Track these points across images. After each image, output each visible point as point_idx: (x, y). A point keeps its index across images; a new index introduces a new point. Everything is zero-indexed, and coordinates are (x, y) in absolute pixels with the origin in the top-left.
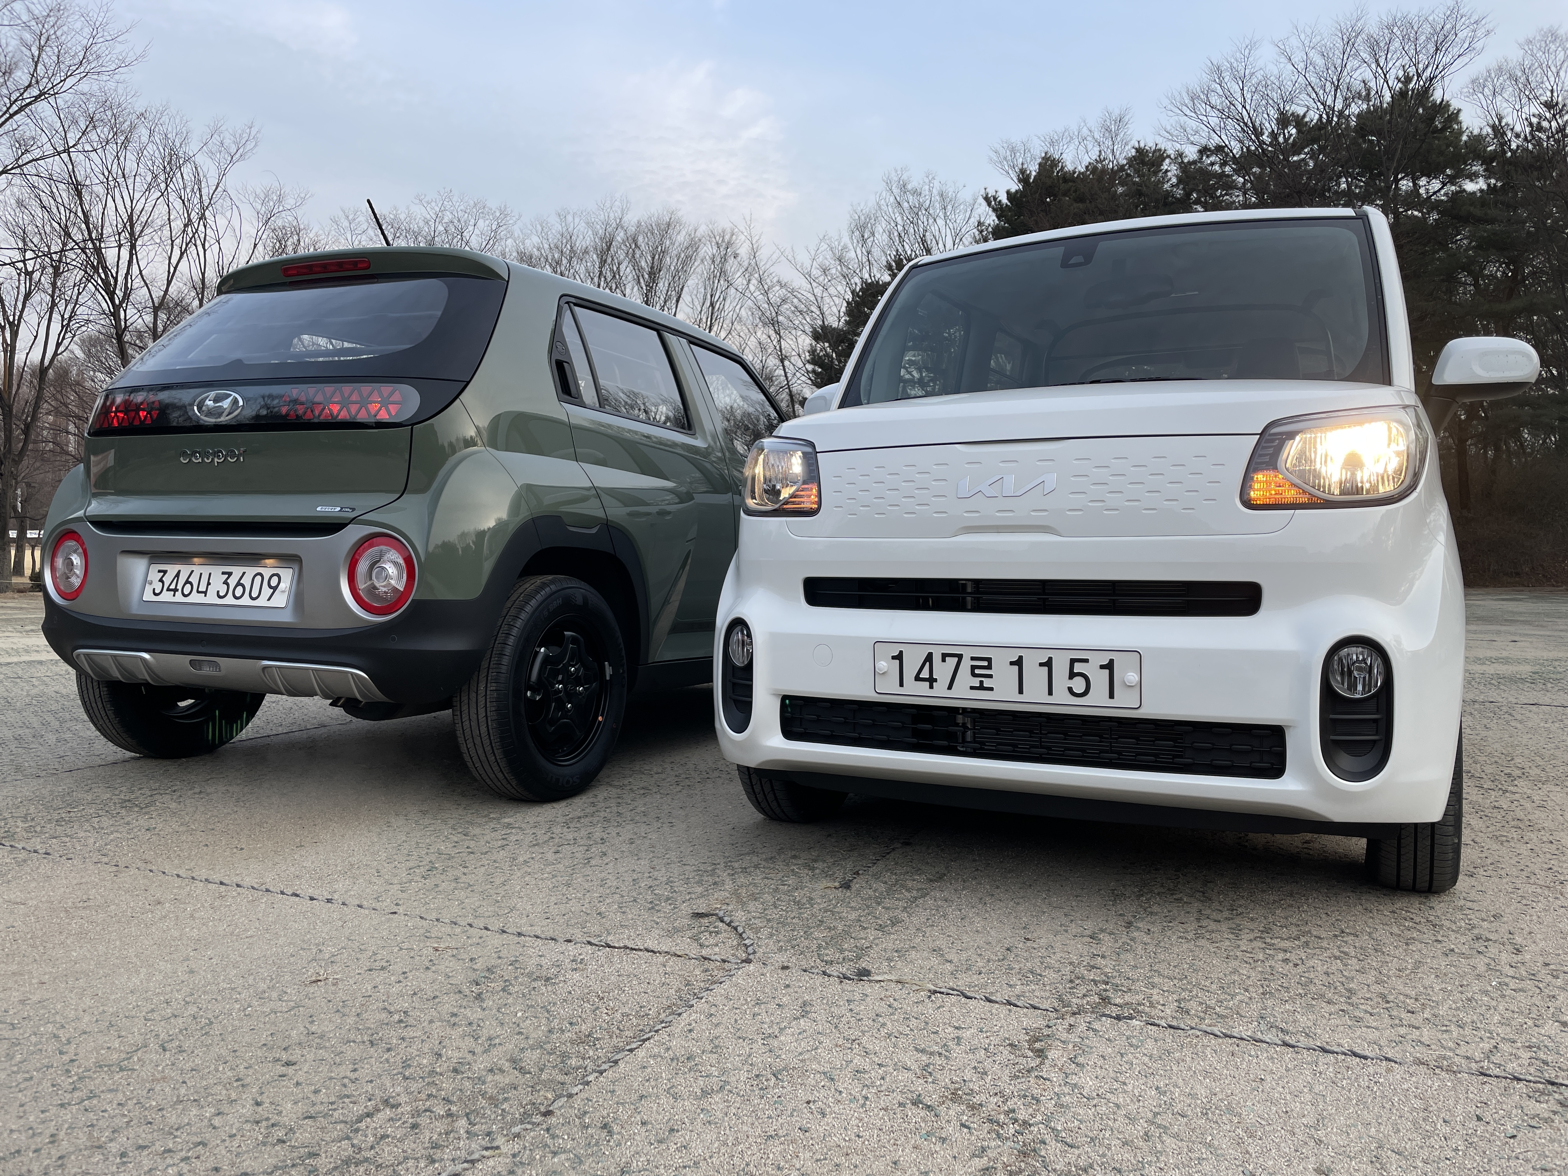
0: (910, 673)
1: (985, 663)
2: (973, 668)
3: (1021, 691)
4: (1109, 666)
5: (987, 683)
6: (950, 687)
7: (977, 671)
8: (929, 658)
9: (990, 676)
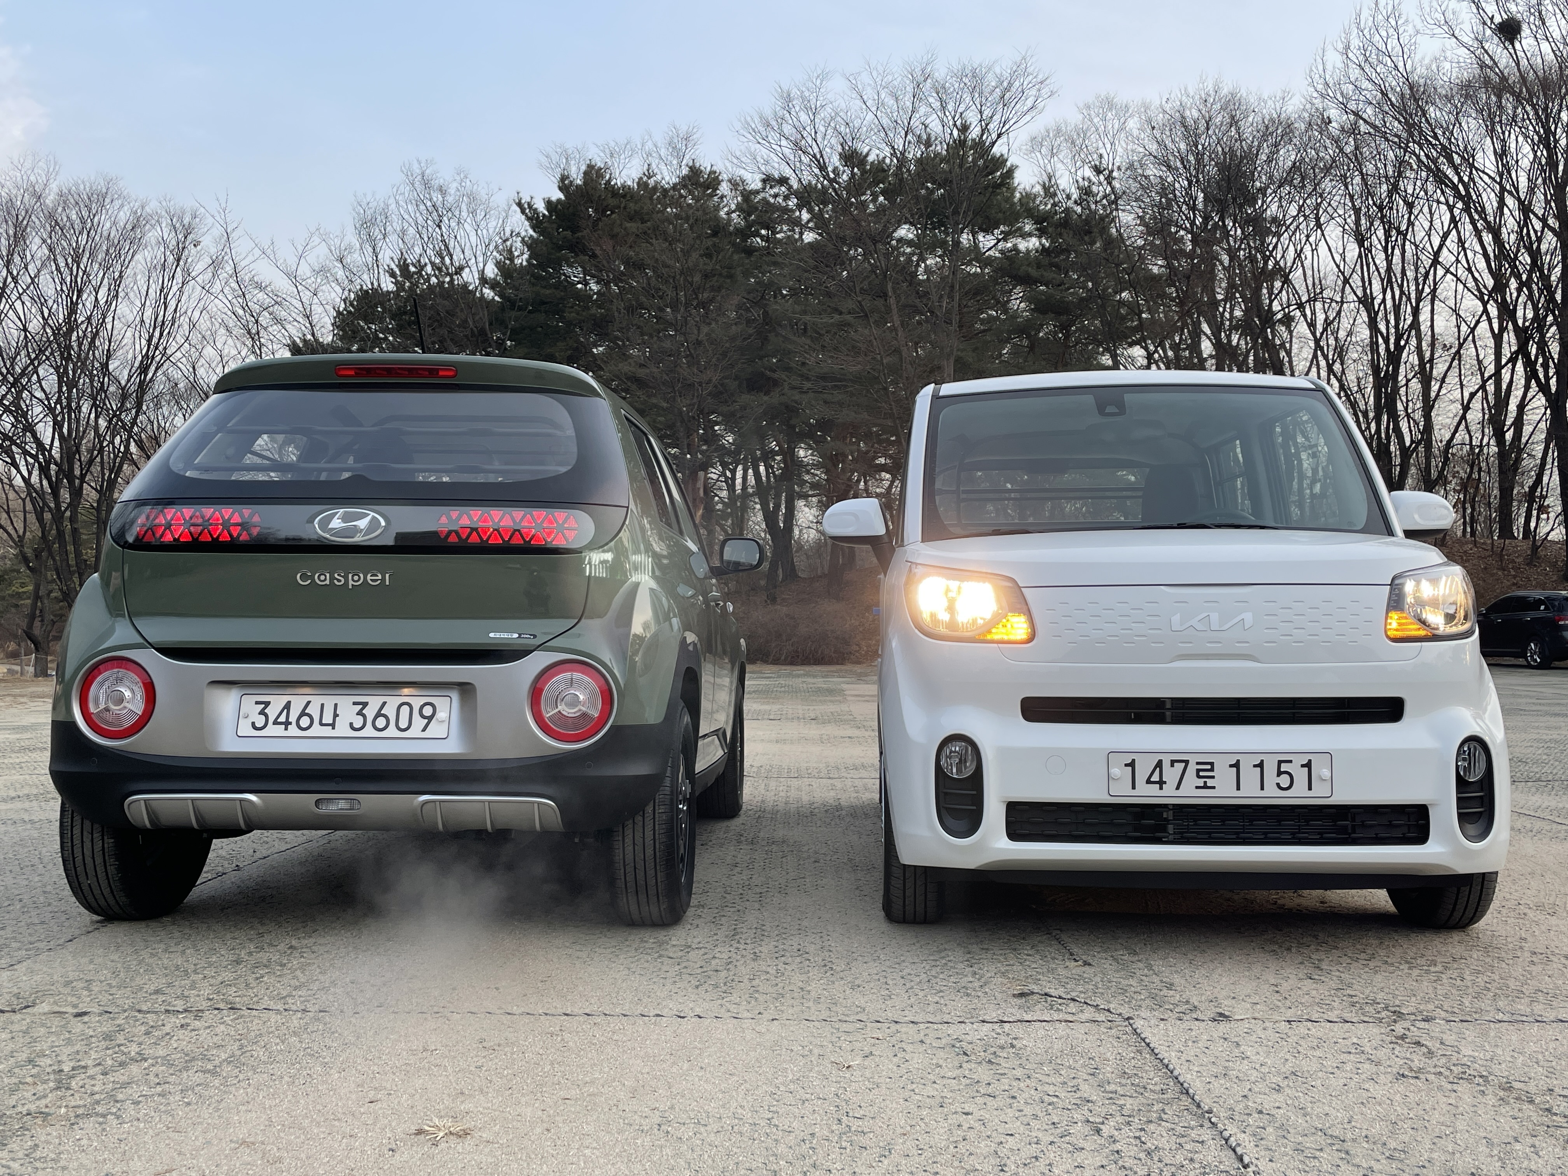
0: (1141, 778)
1: (1209, 767)
2: (1198, 771)
3: (1238, 788)
4: (1308, 765)
5: (1210, 783)
6: (1178, 788)
7: (1201, 774)
8: (1159, 764)
9: (1213, 777)
